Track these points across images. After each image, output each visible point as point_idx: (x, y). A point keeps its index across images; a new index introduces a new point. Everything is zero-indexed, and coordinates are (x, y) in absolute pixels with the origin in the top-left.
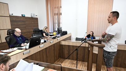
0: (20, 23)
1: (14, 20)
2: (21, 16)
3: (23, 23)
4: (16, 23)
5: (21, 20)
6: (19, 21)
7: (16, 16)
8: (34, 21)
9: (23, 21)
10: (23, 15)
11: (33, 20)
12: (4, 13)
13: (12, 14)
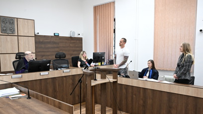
0: (49, 46)
1: (41, 40)
2: (53, 35)
3: (55, 45)
4: (43, 46)
5: (52, 40)
6: (49, 43)
7: (45, 36)
8: (74, 43)
9: (54, 43)
10: (56, 34)
11: (72, 41)
12: (28, 32)
13: (38, 33)
